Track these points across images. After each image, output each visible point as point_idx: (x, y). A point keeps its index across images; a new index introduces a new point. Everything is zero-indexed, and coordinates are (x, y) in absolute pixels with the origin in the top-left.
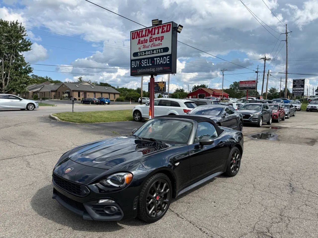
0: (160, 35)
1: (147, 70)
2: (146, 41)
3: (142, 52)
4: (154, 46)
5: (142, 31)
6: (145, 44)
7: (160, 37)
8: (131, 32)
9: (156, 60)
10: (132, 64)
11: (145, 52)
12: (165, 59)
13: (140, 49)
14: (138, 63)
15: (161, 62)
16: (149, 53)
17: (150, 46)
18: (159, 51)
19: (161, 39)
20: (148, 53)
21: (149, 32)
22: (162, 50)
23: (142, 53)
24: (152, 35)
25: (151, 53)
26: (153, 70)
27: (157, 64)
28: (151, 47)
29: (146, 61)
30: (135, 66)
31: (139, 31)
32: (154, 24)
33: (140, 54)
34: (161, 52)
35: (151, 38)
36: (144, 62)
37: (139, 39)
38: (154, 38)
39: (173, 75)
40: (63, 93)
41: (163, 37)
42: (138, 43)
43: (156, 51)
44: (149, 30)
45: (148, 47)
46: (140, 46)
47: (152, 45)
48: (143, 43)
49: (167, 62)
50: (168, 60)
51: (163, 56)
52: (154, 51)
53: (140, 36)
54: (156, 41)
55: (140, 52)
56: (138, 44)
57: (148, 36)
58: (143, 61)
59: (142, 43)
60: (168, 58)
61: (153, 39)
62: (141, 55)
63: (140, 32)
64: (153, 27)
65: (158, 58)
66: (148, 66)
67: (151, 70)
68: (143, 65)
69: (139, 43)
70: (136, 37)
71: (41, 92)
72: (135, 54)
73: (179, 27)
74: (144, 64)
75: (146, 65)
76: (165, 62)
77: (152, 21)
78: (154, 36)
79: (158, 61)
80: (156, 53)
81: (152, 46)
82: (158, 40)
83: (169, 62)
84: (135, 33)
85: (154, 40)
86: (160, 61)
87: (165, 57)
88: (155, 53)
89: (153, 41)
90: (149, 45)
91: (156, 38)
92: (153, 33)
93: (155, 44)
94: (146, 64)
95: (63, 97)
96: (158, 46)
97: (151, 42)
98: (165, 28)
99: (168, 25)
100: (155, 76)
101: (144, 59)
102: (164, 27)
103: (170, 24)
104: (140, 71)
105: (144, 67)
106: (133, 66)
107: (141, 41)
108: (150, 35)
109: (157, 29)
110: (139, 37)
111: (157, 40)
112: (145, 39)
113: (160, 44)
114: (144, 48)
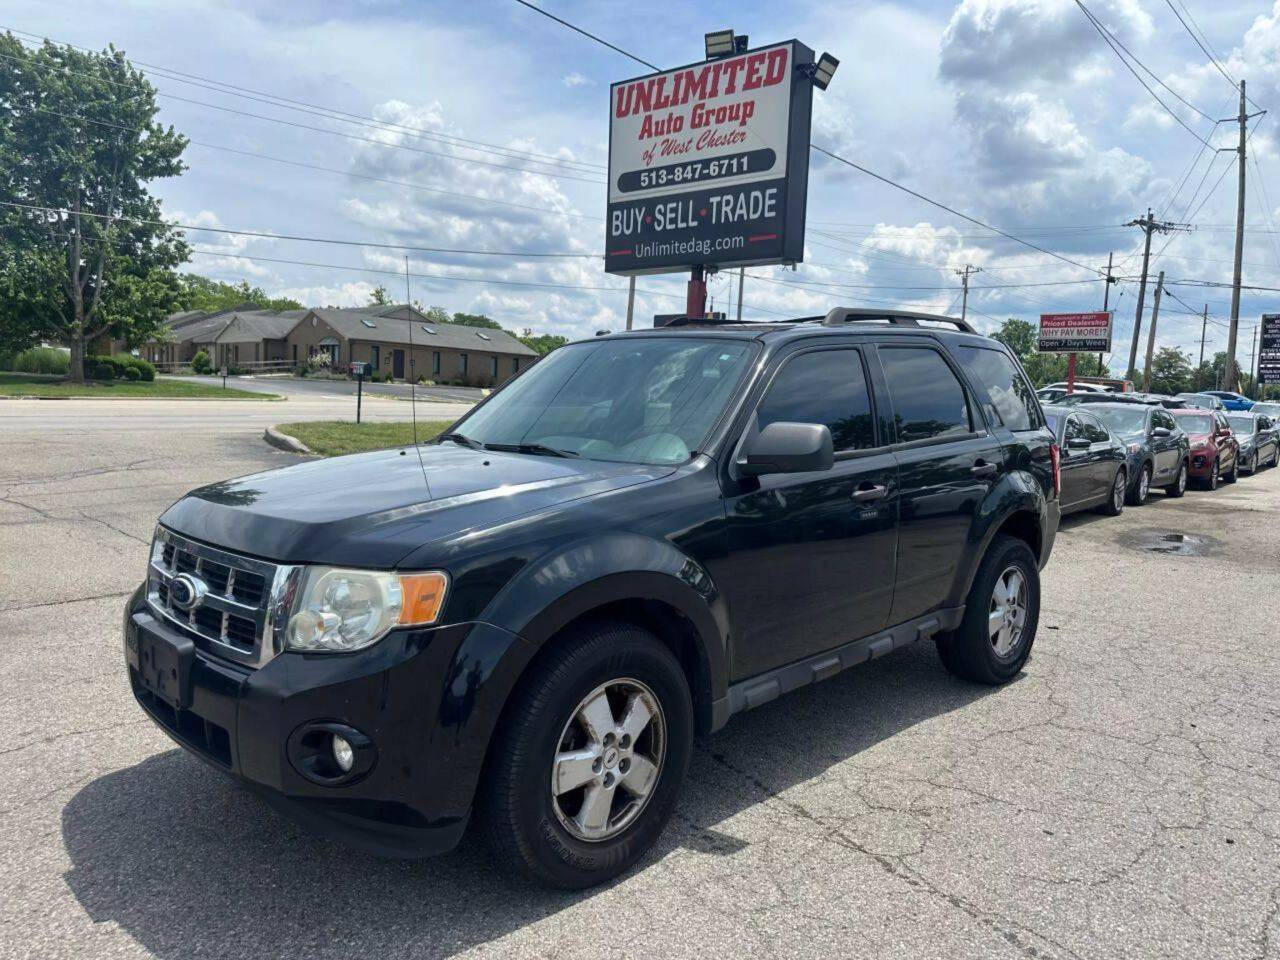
0: (740, 97)
1: (679, 247)
2: (676, 124)
3: (658, 170)
4: (712, 143)
5: (659, 79)
6: (672, 136)
7: (738, 106)
9: (719, 204)
10: (615, 223)
11: (670, 169)
12: (756, 198)
13: (651, 157)
14: (640, 219)
15: (738, 212)
16: (690, 176)
17: (693, 145)
18: (730, 166)
19: (741, 114)
20: (683, 173)
21: (692, 84)
22: (745, 160)
23: (658, 177)
25: (697, 176)
26: (704, 247)
27: (723, 221)
28: (698, 148)
30: (627, 232)
31: (646, 82)
32: (712, 50)
33: (650, 179)
34: (740, 171)
35: (699, 111)
36: (665, 215)
37: (648, 113)
38: (713, 112)
39: (790, 267)
41: (752, 104)
42: (644, 131)
43: (721, 167)
44: (690, 75)
45: (685, 149)
46: (648, 143)
47: (703, 138)
48: (662, 133)
49: (767, 214)
50: (769, 202)
51: (747, 189)
52: (712, 165)
53: (653, 101)
54: (718, 121)
55: (650, 171)
56: (641, 137)
57: (685, 100)
58: (660, 210)
59: (657, 134)
60: (772, 197)
61: (708, 113)
62: (654, 183)
63: (651, 84)
64: (707, 65)
65: (726, 198)
66: (684, 228)
67: (696, 245)
68: (659, 225)
69: (646, 131)
70: (633, 105)
72: (629, 181)
73: (824, 61)
74: (664, 221)
75: (673, 226)
76: (755, 212)
77: (707, 36)
78: (711, 104)
79: (728, 209)
80: (719, 175)
81: (701, 144)
82: (731, 119)
83: (773, 214)
84: (631, 88)
85: (713, 119)
86: (733, 211)
87: (757, 193)
88: (712, 174)
89: (707, 123)
90: (690, 142)
91: (719, 110)
92: (709, 89)
93: (716, 137)
94: (673, 221)
96: (729, 143)
97: (699, 125)
98: (763, 70)
99: (776, 52)
100: (709, 275)
101: (665, 200)
102: (757, 65)
103: (785, 51)
104: (645, 251)
105: (667, 236)
106: (617, 230)
107: (657, 123)
108: (694, 100)
109: (725, 72)
110: (647, 108)
111: (723, 121)
112: (671, 115)
113: (735, 137)
114: (666, 152)
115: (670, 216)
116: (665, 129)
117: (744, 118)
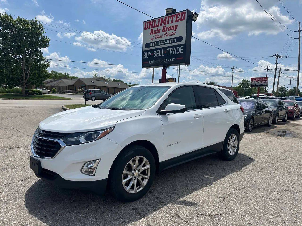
0: (174, 24)
1: (159, 61)
2: (159, 31)
3: (154, 42)
4: (168, 35)
5: (155, 20)
6: (158, 34)
7: (174, 26)
8: (143, 22)
9: (169, 50)
10: (144, 55)
11: (157, 42)
12: (178, 49)
13: (153, 39)
14: (150, 54)
15: (174, 52)
16: (162, 44)
17: (163, 36)
18: (172, 41)
19: (174, 28)
20: (160, 43)
21: (163, 21)
22: (175, 39)
23: (155, 44)
24: (165, 24)
25: (164, 44)
26: (166, 61)
27: (170, 54)
28: (164, 37)
29: (158, 52)
30: (147, 58)
31: (151, 21)
32: (167, 13)
33: (153, 44)
34: (174, 42)
35: (164, 28)
37: (152, 29)
39: (187, 66)
40: (79, 88)
41: (177, 26)
43: (170, 41)
44: (162, 19)
45: (161, 37)
46: (152, 36)
47: (165, 34)
48: (155, 33)
49: (181, 53)
50: (181, 50)
51: (176, 46)
52: (167, 41)
53: (153, 26)
54: (169, 30)
55: (152, 43)
56: (150, 34)
57: (161, 25)
58: (155, 52)
60: (182, 48)
61: (166, 28)
62: (153, 45)
63: (153, 21)
64: (166, 16)
65: (171, 49)
66: (161, 56)
67: (164, 60)
68: (155, 56)
69: (152, 33)
70: (148, 27)
71: (59, 87)
72: (147, 45)
73: (195, 15)
75: (158, 56)
76: (178, 52)
77: (166, 9)
78: (167, 26)
79: (171, 51)
80: (169, 43)
82: (172, 30)
83: (182, 52)
84: (148, 23)
85: (168, 29)
86: (173, 52)
87: (179, 47)
88: (167, 43)
89: (166, 31)
91: (169, 27)
92: (167, 22)
93: (168, 34)
95: (79, 91)
96: (171, 35)
97: (164, 31)
98: (180, 17)
99: (183, 13)
100: (167, 68)
101: (156, 50)
102: (178, 16)
103: (185, 12)
104: (151, 62)
105: (157, 58)
106: (145, 57)
107: (154, 31)
108: (163, 25)
109: (171, 18)
110: (152, 28)
111: (170, 30)
112: (158, 29)
113: (173, 34)
114: (156, 38)
115: (157, 53)
116: (156, 33)
117: (175, 29)
